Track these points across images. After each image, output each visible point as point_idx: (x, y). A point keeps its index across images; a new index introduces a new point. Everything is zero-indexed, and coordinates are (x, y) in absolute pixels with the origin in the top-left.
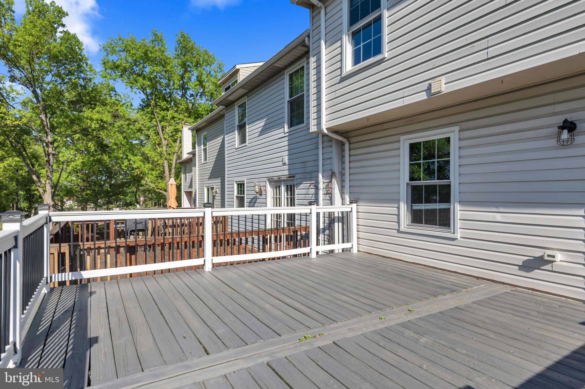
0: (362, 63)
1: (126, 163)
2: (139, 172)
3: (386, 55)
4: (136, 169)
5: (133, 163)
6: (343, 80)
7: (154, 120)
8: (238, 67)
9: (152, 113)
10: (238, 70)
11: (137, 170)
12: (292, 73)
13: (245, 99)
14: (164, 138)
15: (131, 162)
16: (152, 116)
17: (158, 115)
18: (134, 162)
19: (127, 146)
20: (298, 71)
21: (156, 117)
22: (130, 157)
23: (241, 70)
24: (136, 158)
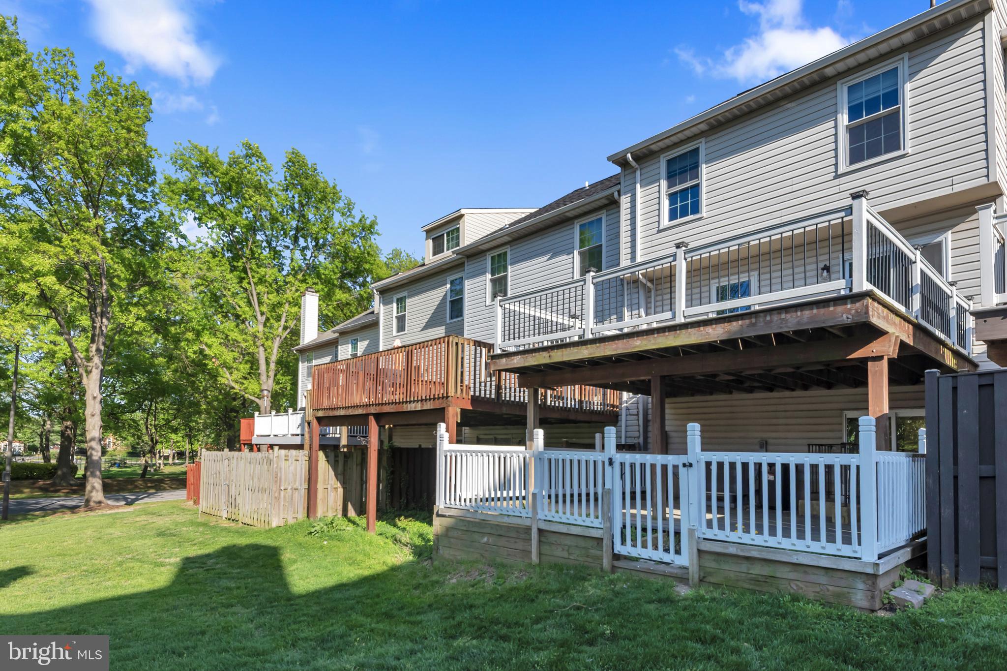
0: (679, 220)
3: (704, 215)
6: (659, 231)
7: (247, 281)
8: (463, 211)
9: (245, 270)
10: (462, 216)
12: (585, 224)
13: (508, 249)
14: (261, 311)
16: (243, 275)
17: (254, 274)
20: (592, 222)
21: (250, 276)
23: (466, 217)
24: (213, 340)
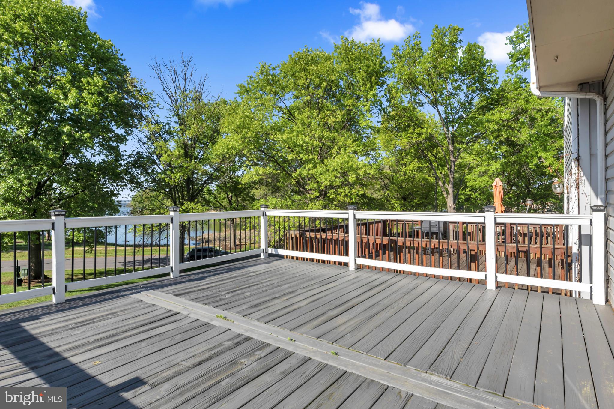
1: (535, 161)
2: (551, 171)
4: (548, 167)
5: (544, 161)
11: (549, 169)
15: (543, 160)
18: (545, 159)
19: (537, 142)
22: (542, 154)
24: (548, 154)
